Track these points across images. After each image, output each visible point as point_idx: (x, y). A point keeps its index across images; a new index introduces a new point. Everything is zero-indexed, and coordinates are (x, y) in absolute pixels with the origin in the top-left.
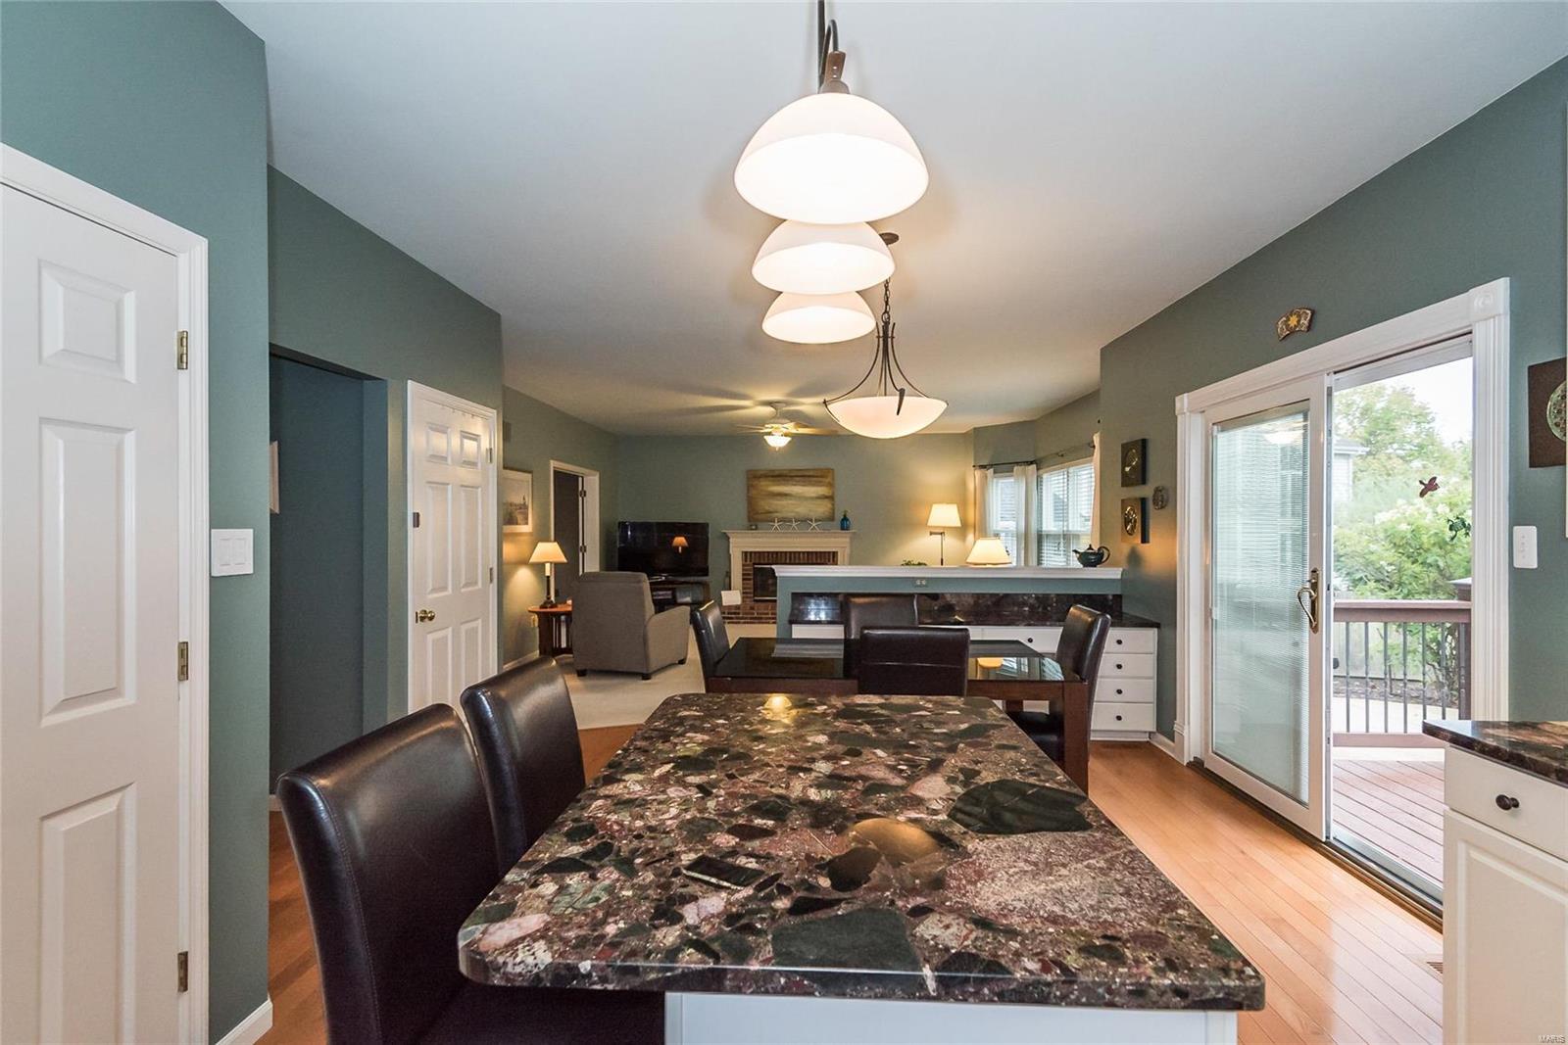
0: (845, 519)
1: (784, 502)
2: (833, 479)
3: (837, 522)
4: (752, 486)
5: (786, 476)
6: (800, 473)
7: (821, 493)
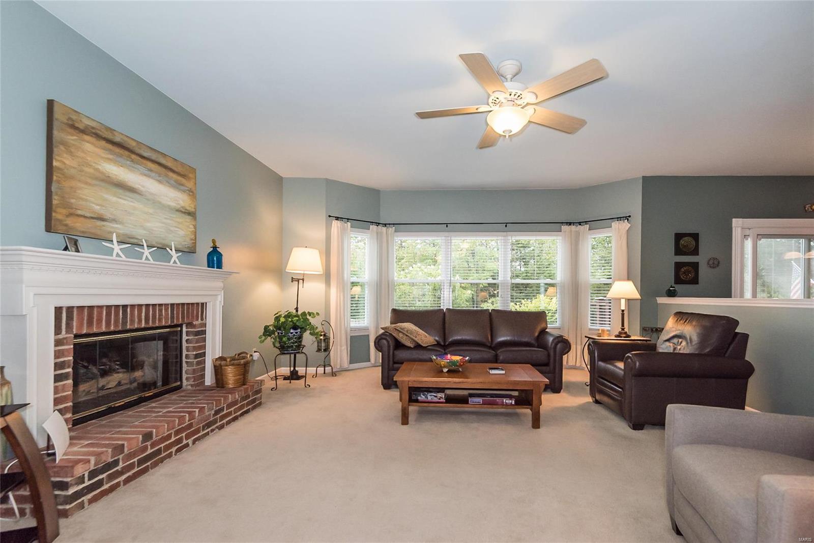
0: (215, 251)
2: (195, 185)
3: (203, 256)
7: (182, 203)
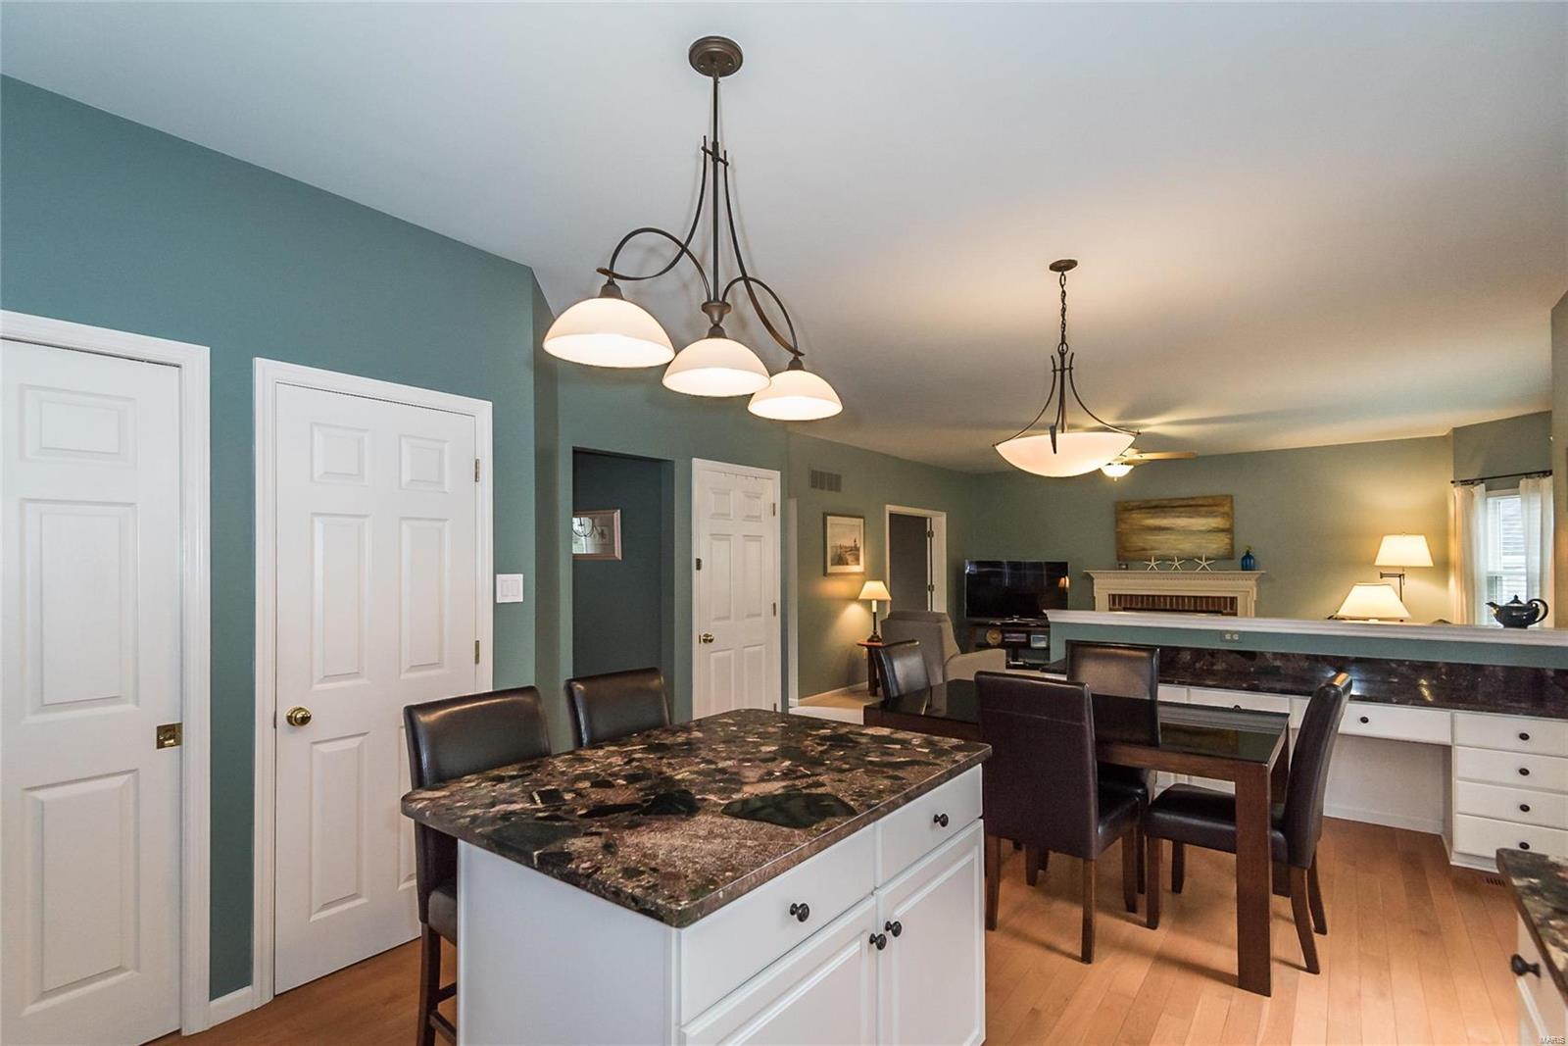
0: (1248, 556)
1: (1161, 537)
2: (1232, 508)
3: (1238, 561)
4: (1122, 520)
5: (1165, 507)
6: (1185, 503)
7: (1214, 525)
